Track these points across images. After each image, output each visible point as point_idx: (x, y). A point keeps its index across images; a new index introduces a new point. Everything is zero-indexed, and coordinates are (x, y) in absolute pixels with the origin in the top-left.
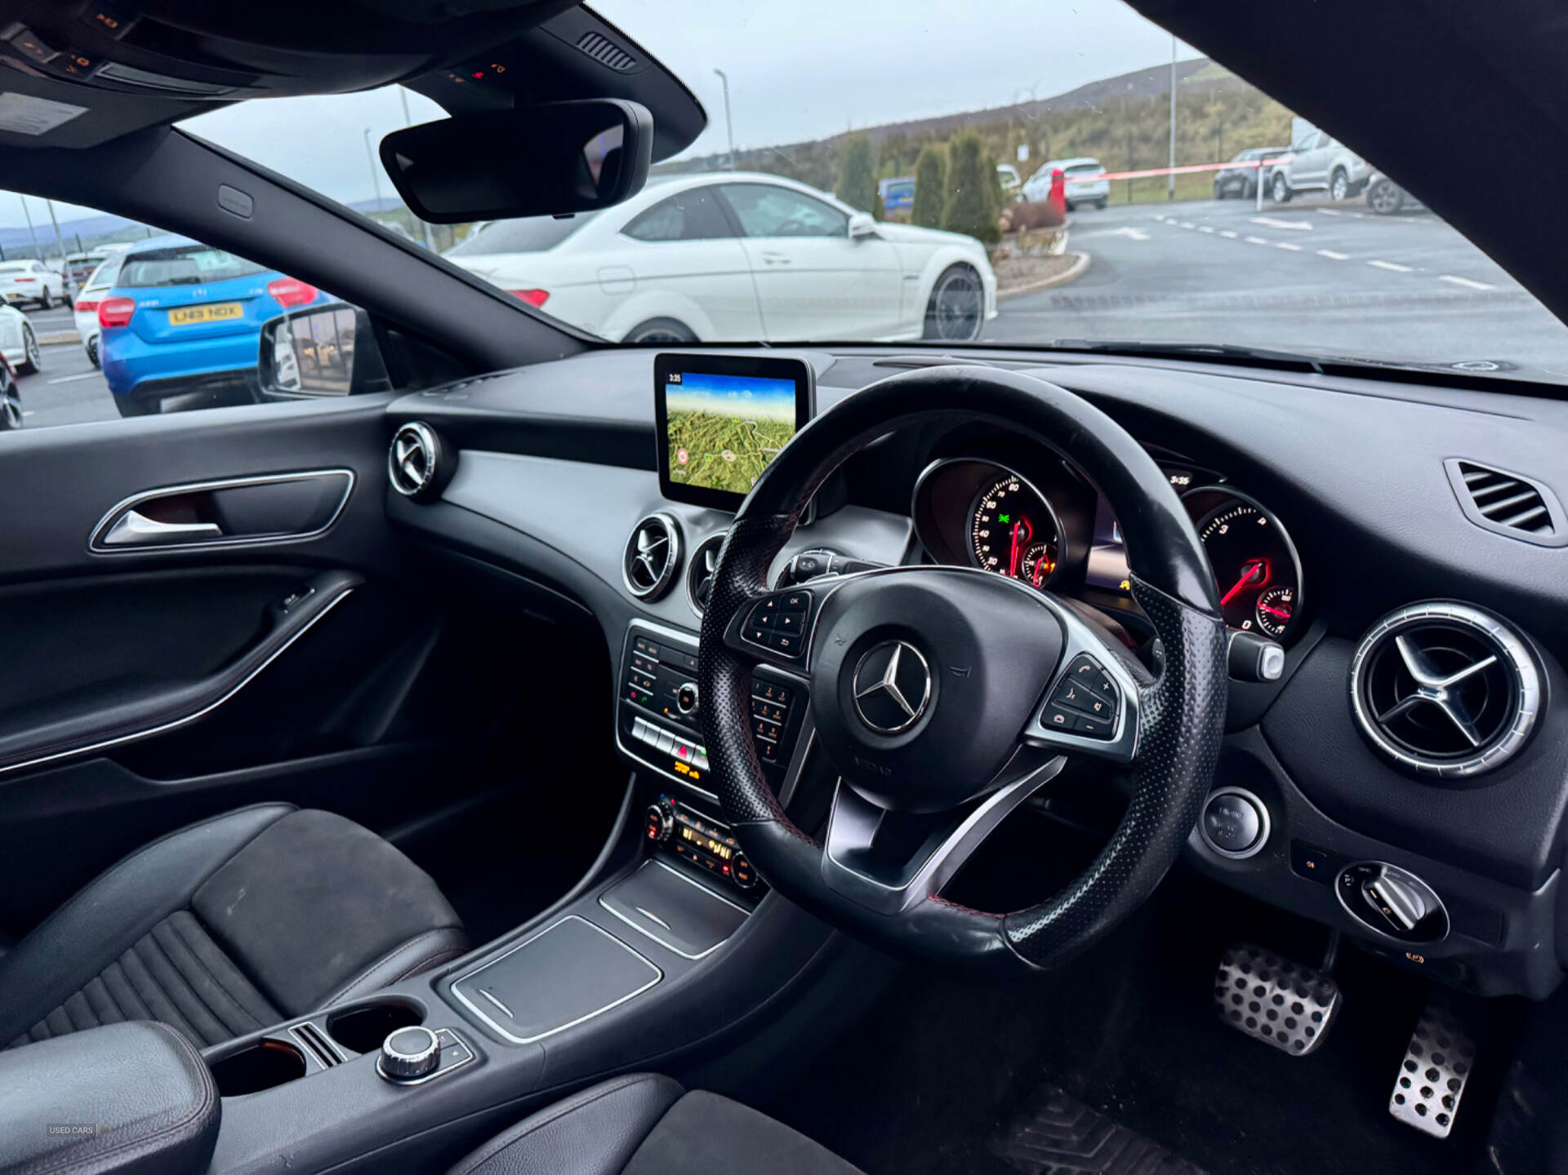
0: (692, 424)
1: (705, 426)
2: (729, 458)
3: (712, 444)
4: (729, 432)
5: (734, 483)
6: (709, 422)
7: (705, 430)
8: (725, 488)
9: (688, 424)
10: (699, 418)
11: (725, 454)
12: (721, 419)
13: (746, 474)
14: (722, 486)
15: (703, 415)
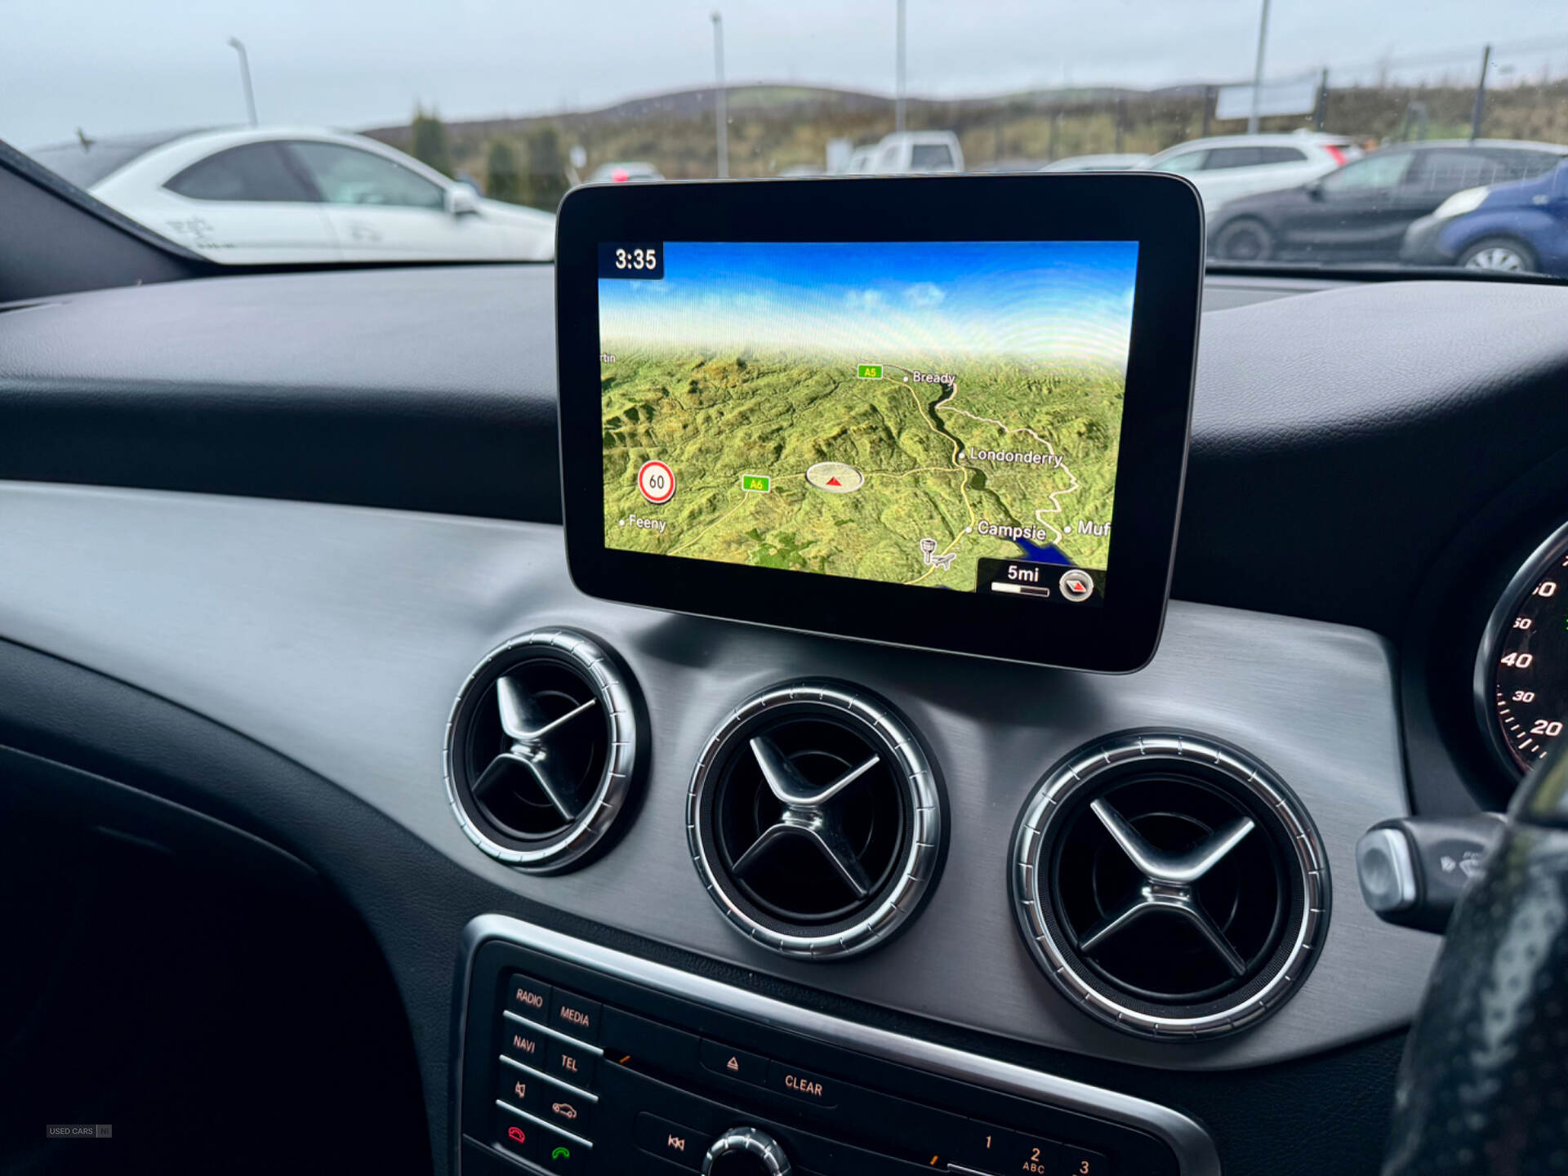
0: (694, 389)
1: (744, 396)
2: (833, 482)
3: (772, 445)
4: (841, 410)
5: (847, 554)
6: (762, 382)
7: (749, 404)
8: (814, 567)
9: (681, 390)
10: (724, 373)
11: (819, 474)
12: (812, 374)
13: (899, 528)
14: (804, 563)
15: (741, 364)
